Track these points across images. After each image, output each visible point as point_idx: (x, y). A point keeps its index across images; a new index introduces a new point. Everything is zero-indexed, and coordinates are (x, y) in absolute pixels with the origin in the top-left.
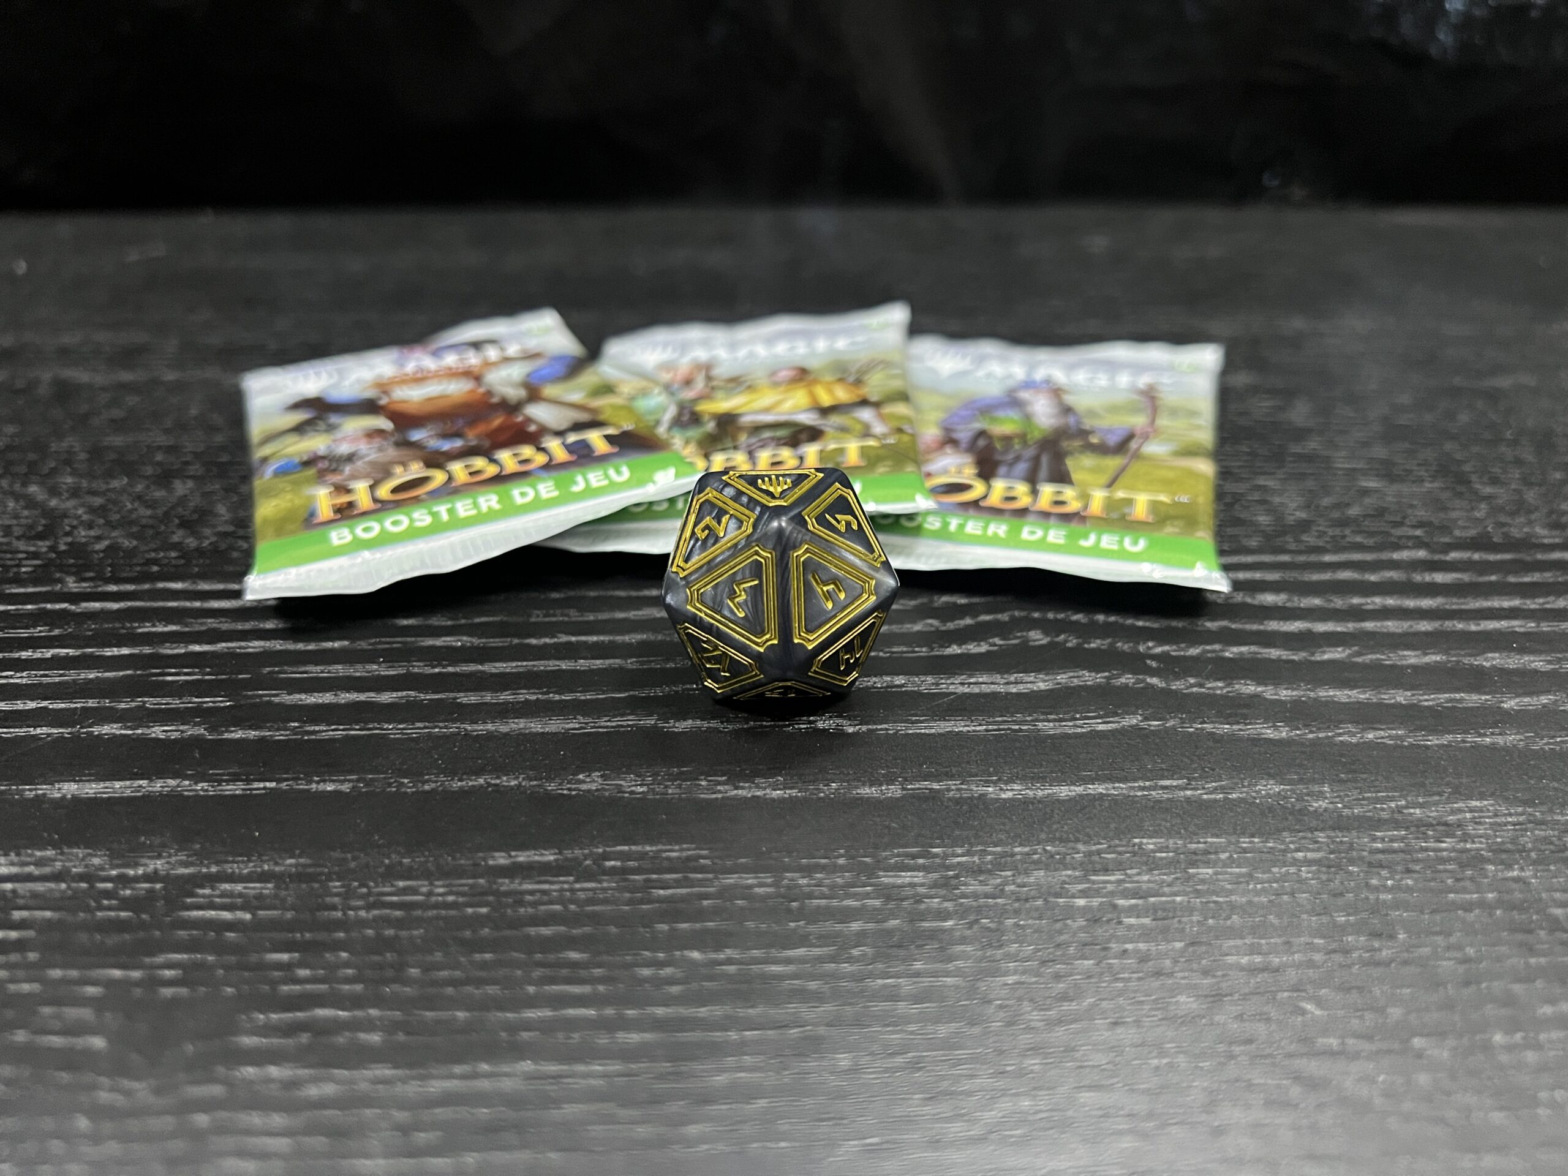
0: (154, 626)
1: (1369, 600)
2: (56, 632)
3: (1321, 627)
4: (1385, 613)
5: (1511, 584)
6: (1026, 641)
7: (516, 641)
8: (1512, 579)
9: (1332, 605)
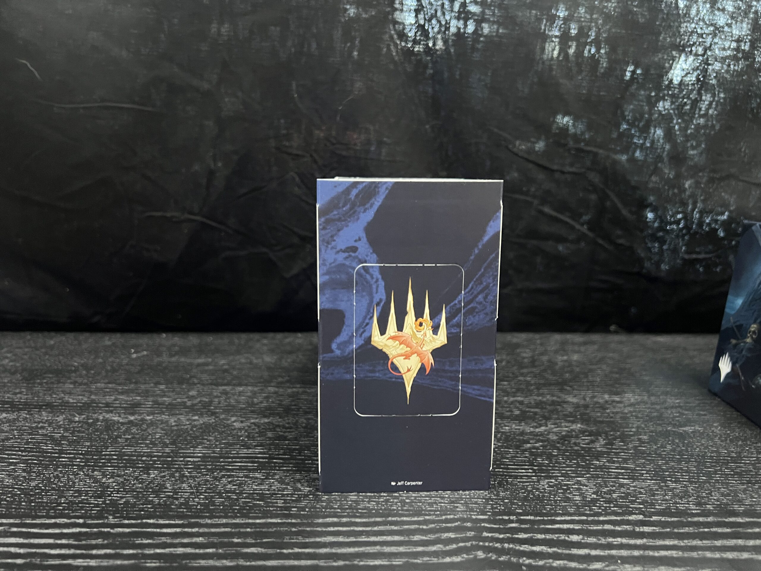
0: (142, 540)
1: (616, 540)
2: (106, 542)
3: (594, 553)
4: (621, 547)
5: (675, 533)
6: (476, 556)
7: (278, 551)
8: (676, 531)
9: (600, 542)
